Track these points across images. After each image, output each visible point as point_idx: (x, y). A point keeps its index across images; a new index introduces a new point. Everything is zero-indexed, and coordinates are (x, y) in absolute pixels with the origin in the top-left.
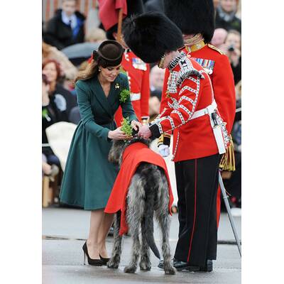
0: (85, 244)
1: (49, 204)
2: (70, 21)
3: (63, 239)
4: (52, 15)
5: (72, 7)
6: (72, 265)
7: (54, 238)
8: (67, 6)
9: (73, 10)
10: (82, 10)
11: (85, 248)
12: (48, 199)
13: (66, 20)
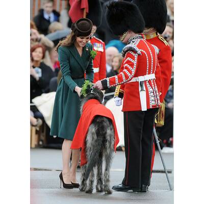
0: (61, 174)
1: (36, 145)
2: (49, 17)
3: (46, 170)
4: (36, 13)
5: (50, 7)
6: (51, 188)
7: (39, 170)
8: (47, 7)
9: (51, 9)
10: (57, 9)
11: (61, 177)
12: (35, 142)
13: (46, 16)
